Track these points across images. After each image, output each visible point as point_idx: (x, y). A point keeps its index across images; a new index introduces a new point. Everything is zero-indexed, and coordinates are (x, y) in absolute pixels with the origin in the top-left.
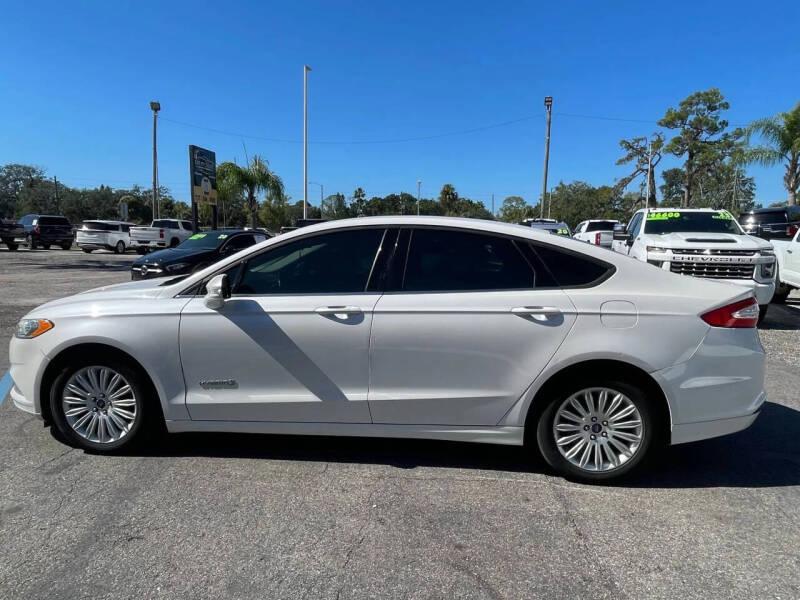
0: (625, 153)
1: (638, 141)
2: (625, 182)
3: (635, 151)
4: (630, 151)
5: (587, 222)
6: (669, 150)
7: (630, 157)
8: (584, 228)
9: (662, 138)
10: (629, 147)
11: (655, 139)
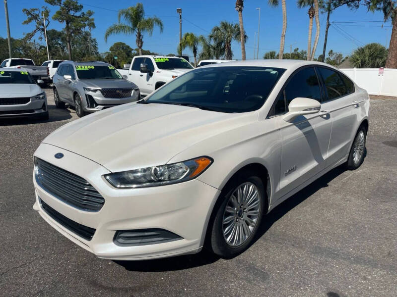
0: (26, 17)
1: (33, 10)
2: (30, 36)
3: (32, 16)
4: (30, 16)
5: (10, 60)
6: (55, 19)
7: (30, 20)
8: (8, 64)
9: (48, 10)
10: (29, 13)
11: (44, 10)
